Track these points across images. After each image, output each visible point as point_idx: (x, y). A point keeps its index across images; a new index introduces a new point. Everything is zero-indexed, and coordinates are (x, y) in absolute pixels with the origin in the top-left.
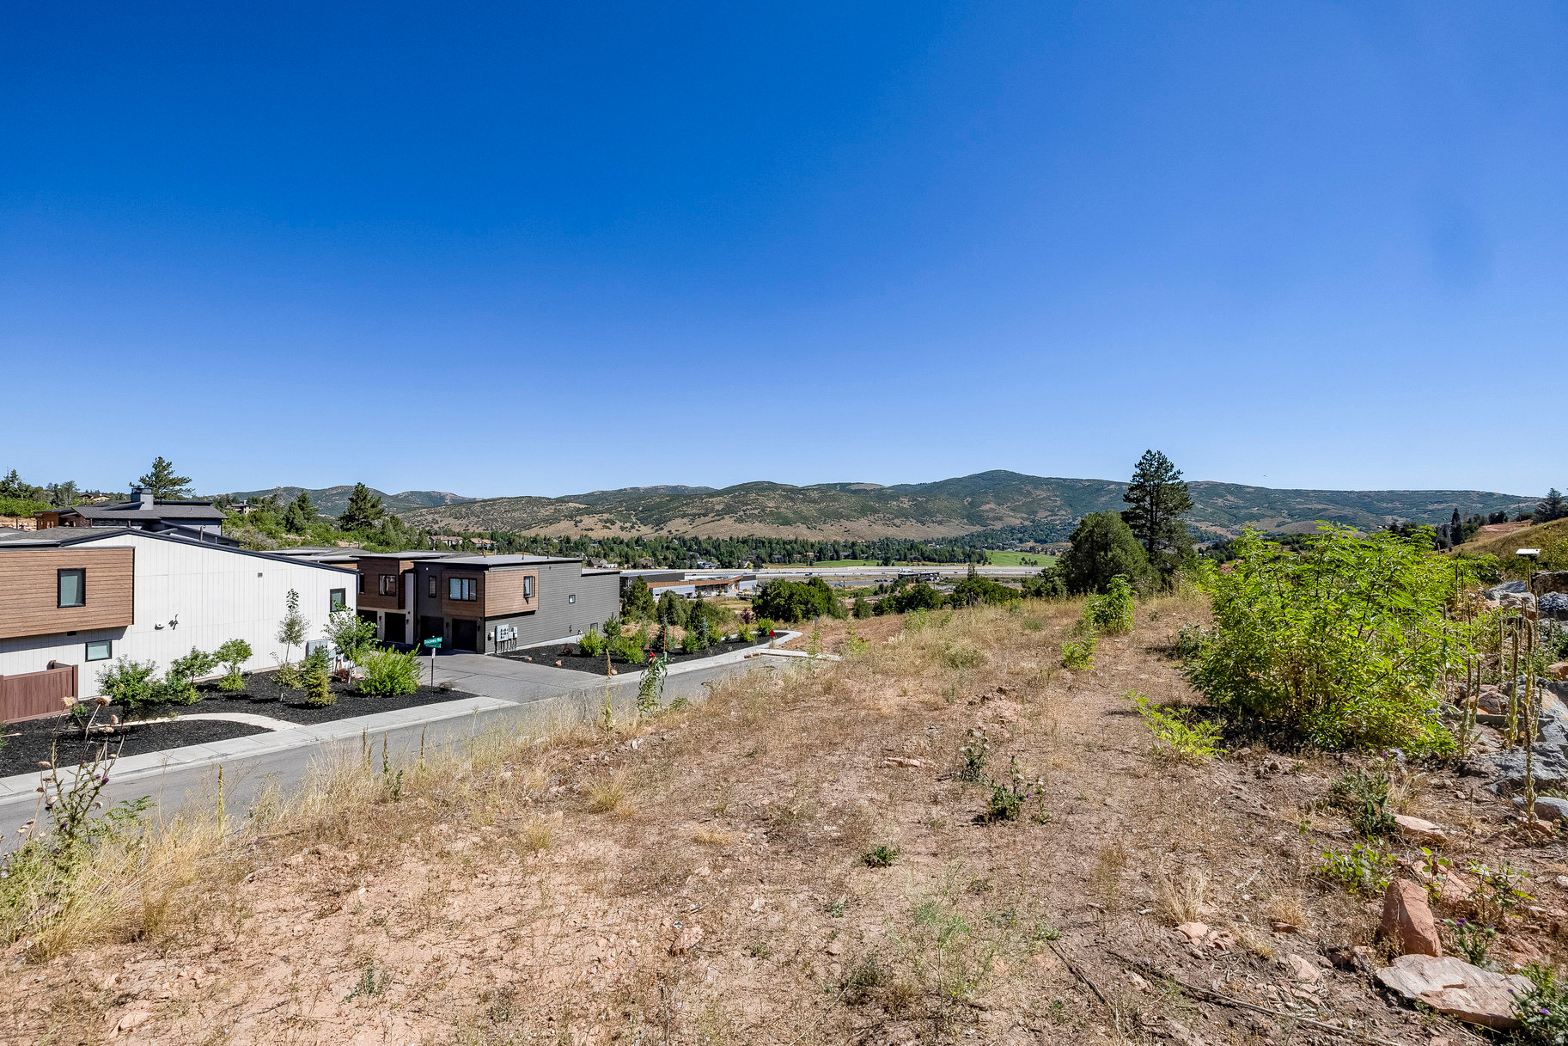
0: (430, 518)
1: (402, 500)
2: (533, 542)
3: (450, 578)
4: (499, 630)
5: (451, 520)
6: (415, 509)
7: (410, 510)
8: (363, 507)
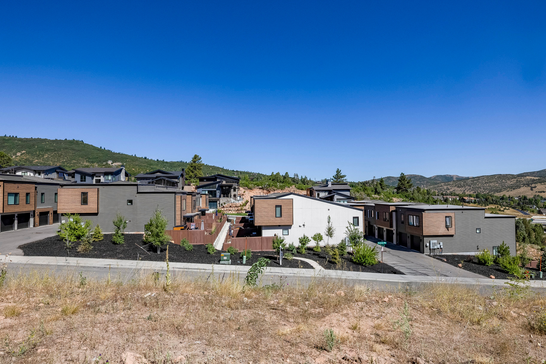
0: (445, 187)
1: (433, 179)
2: (501, 199)
3: (408, 215)
4: (431, 243)
5: (456, 188)
6: (438, 183)
7: (436, 184)
8: (403, 183)
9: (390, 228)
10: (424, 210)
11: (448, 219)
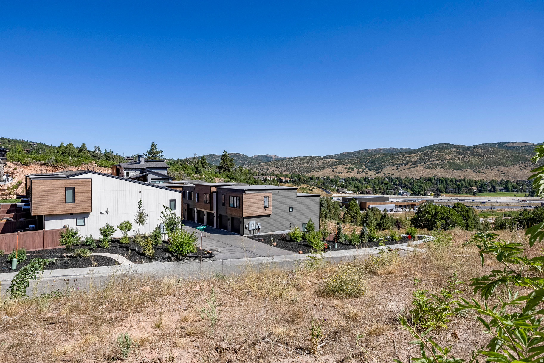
0: (265, 167)
1: (254, 159)
2: (310, 179)
3: (229, 196)
4: (250, 224)
5: (275, 168)
6: (259, 163)
7: (257, 164)
8: (226, 162)
9: (211, 210)
10: (244, 191)
11: (266, 199)
